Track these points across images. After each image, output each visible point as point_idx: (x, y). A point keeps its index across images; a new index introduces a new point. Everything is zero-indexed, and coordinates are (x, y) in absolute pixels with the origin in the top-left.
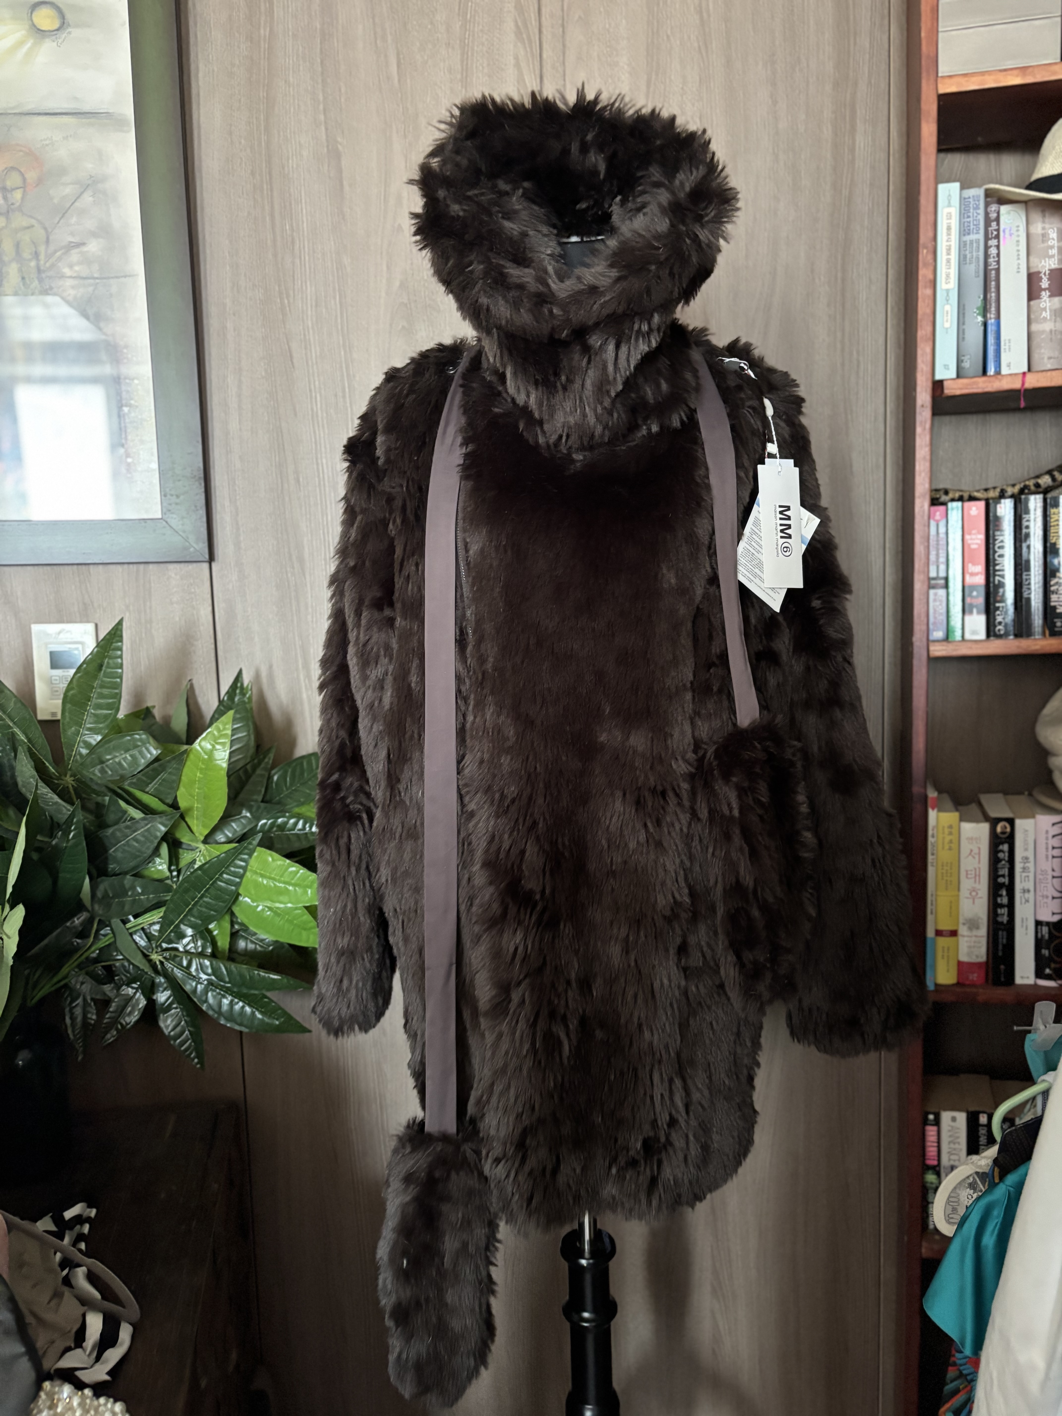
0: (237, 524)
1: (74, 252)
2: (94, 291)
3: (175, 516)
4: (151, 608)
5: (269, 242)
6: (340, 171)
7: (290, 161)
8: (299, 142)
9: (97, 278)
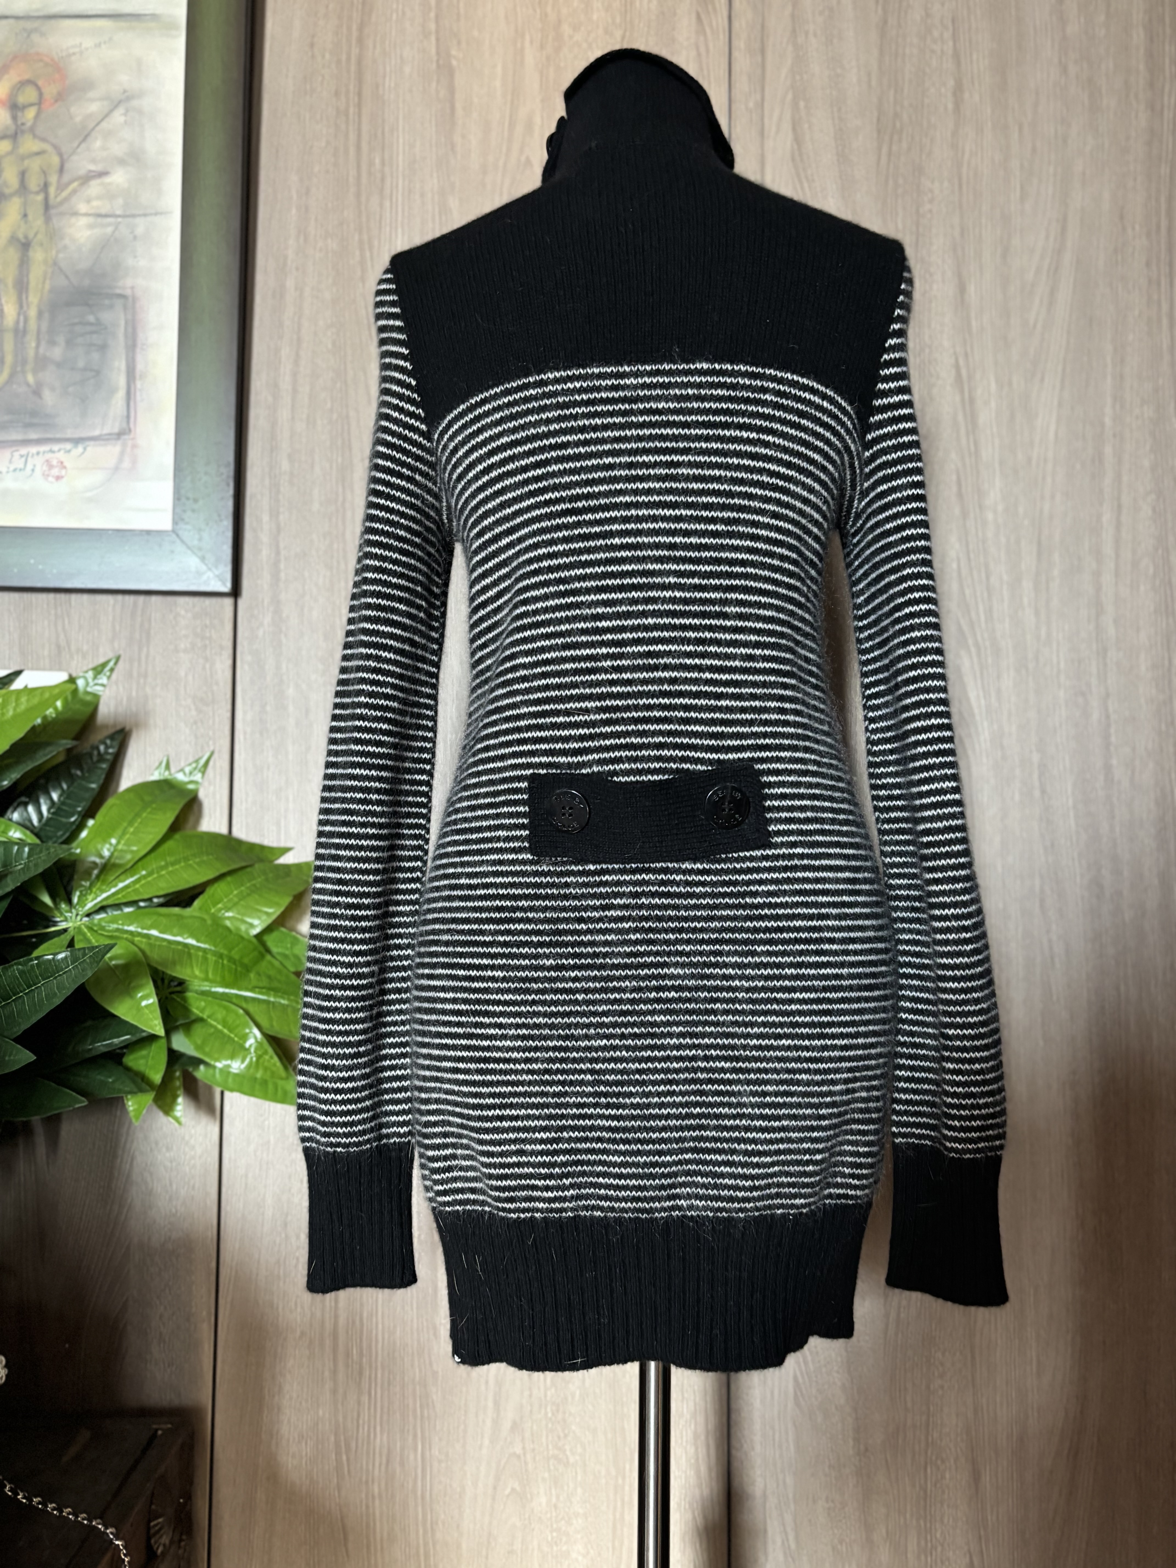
0: (277, 546)
1: (94, 183)
2: (114, 232)
3: (188, 527)
4: (147, 656)
5: (351, 180)
6: (452, 90)
7: (387, 79)
8: (401, 57)
9: (119, 216)
